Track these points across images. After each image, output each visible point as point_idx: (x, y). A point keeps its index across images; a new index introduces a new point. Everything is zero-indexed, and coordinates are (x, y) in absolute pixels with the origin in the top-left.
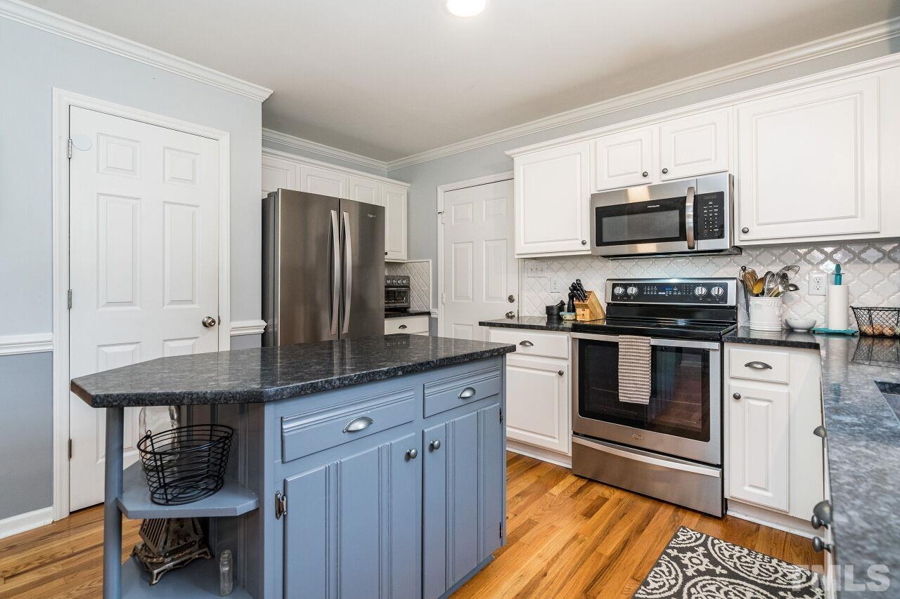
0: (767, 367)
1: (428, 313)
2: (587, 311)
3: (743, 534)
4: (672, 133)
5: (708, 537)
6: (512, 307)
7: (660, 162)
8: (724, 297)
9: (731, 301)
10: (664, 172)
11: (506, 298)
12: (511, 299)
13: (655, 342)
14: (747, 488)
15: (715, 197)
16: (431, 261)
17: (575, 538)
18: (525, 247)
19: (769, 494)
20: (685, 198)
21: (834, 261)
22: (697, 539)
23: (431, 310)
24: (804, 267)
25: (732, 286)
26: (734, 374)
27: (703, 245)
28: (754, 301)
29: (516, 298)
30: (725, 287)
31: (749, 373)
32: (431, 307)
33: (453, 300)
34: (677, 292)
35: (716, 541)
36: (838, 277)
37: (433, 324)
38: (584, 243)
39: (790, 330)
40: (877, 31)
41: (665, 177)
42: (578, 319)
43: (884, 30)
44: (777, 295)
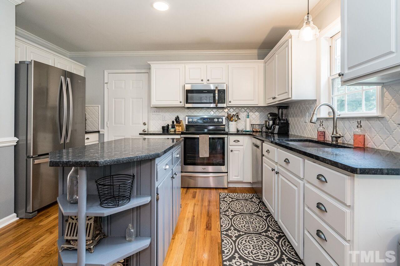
0: (238, 141)
1: (99, 132)
2: (180, 128)
3: (234, 190)
4: (211, 68)
5: (227, 193)
6: (145, 128)
7: (207, 78)
8: (222, 122)
9: (224, 123)
10: (208, 80)
11: (142, 124)
12: (145, 124)
13: (210, 136)
14: (234, 177)
15: (223, 91)
16: (100, 106)
17: (195, 204)
18: (155, 102)
19: (239, 177)
20: (215, 90)
21: (247, 112)
22: (225, 195)
23: (100, 130)
24: (241, 113)
25: (224, 118)
26: (231, 144)
27: (219, 105)
28: (230, 123)
29: (147, 123)
30: (222, 119)
31: (235, 143)
32: (100, 129)
33: (113, 125)
34: (209, 120)
35: (230, 194)
36: (248, 116)
37: (101, 136)
38: (181, 102)
39: (238, 131)
40: (255, 52)
41: (208, 82)
42: (177, 130)
43: (257, 52)
44: (236, 121)
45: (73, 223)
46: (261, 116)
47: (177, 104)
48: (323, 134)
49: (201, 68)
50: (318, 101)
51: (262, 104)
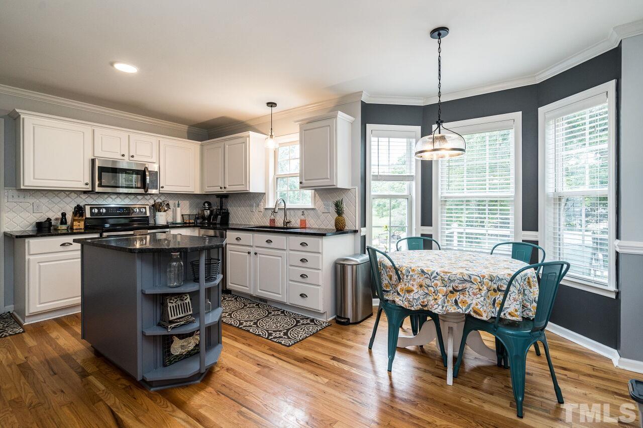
2: (82, 223)
4: (135, 140)
7: (129, 152)
8: (145, 213)
9: (148, 214)
10: (132, 157)
15: (155, 173)
18: (32, 181)
25: (148, 207)
27: (149, 191)
30: (145, 208)
34: (126, 211)
36: (178, 205)
38: (87, 184)
40: (185, 128)
41: (131, 159)
42: (75, 228)
43: (187, 128)
44: (165, 211)
45: (173, 306)
46: (191, 206)
47: (81, 186)
48: (273, 221)
49: (120, 139)
50: (266, 194)
51: (198, 192)
